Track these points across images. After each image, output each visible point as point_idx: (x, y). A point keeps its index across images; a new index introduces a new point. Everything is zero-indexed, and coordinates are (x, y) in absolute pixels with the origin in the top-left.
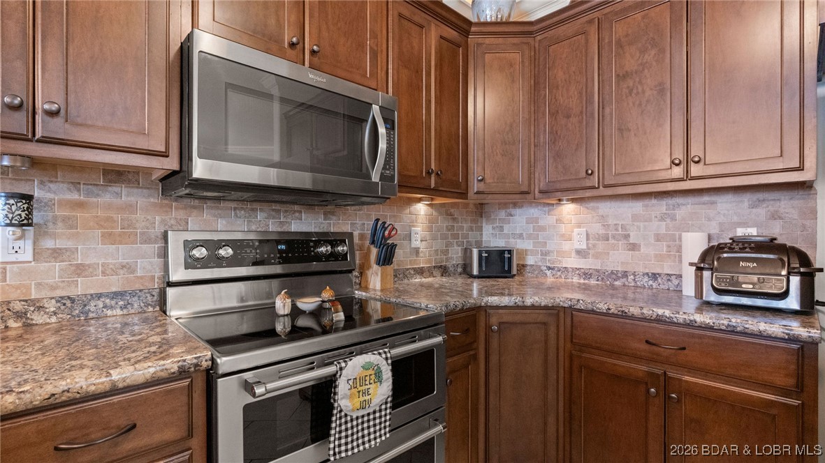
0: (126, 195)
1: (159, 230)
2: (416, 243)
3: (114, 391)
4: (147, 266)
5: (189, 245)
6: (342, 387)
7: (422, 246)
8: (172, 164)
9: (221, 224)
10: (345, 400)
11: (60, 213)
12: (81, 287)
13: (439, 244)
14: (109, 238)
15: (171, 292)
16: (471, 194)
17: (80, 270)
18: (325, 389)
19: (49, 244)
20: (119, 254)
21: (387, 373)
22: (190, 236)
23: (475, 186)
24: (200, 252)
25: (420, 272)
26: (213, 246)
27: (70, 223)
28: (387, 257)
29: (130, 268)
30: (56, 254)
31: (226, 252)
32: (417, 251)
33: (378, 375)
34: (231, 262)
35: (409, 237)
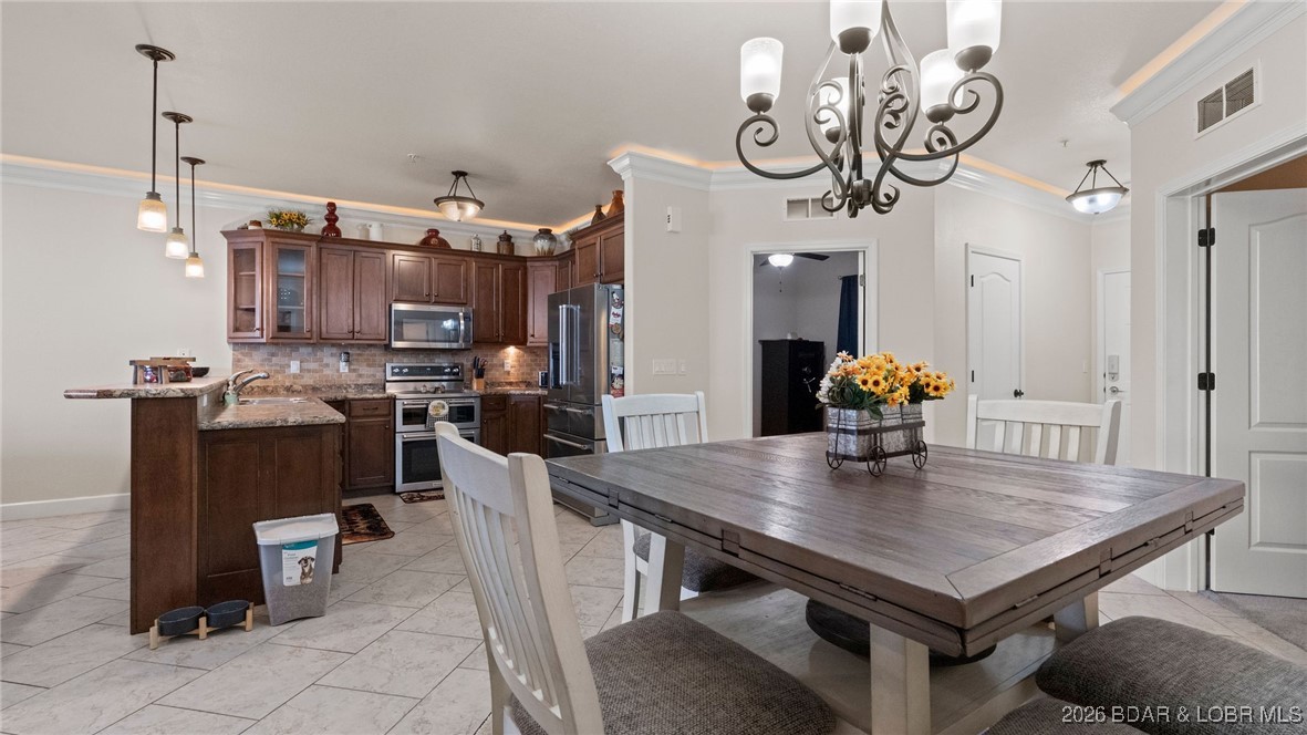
0: (374, 351)
1: (383, 363)
2: (507, 368)
3: (374, 399)
4: (379, 375)
5: (393, 368)
6: (430, 407)
7: (512, 371)
8: (387, 342)
9: (405, 360)
10: (431, 411)
11: (355, 357)
12: (361, 382)
13: (525, 369)
14: (369, 366)
15: (387, 384)
16: (528, 344)
17: (360, 376)
18: (426, 409)
19: (352, 367)
20: (371, 371)
21: (447, 407)
22: (393, 365)
23: (530, 339)
24: (397, 370)
25: (511, 384)
26: (401, 368)
27: (357, 360)
28: (480, 375)
29: (374, 376)
30: (354, 370)
31: (406, 370)
32: (508, 373)
33: (443, 407)
34: (407, 374)
35: (503, 365)
